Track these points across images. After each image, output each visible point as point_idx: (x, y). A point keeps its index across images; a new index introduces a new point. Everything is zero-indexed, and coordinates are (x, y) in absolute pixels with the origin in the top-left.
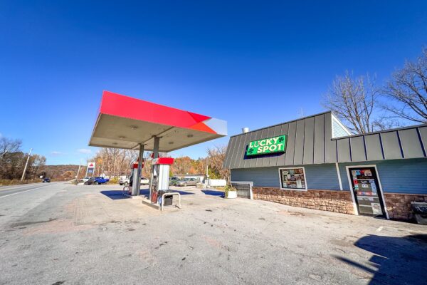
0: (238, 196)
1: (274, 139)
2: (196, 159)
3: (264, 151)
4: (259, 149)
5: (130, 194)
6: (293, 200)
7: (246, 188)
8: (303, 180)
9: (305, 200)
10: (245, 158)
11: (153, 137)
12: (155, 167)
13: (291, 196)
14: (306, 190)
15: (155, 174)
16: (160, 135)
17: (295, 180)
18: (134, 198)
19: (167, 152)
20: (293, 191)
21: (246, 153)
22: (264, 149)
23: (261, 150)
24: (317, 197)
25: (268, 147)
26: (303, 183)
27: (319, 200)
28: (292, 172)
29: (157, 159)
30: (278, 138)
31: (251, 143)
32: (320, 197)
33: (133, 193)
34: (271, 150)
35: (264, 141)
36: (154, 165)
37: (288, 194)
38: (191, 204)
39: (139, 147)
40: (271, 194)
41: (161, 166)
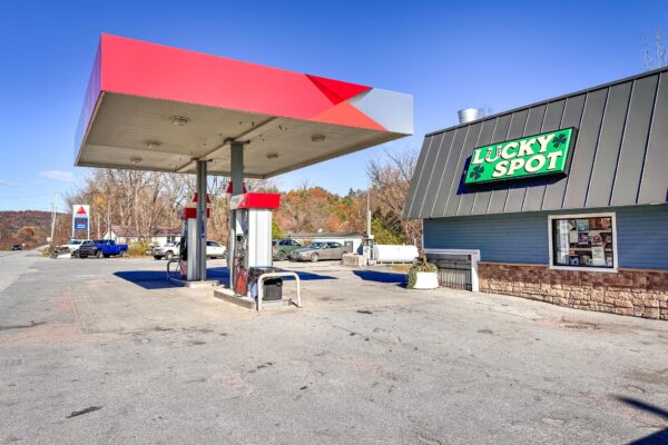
0: (441, 283)
1: (541, 139)
2: (343, 194)
3: (511, 172)
4: (498, 167)
5: (184, 278)
6: (580, 293)
7: (462, 266)
8: (609, 245)
9: (610, 295)
10: (459, 193)
11: (225, 141)
12: (239, 215)
13: (576, 284)
14: (615, 270)
15: (239, 231)
16: (245, 138)
17: (590, 245)
18: (193, 285)
19: (264, 176)
20: (581, 273)
21: (464, 177)
22: (513, 167)
23: (504, 170)
24: (642, 286)
25: (522, 161)
26: (608, 254)
27: (644, 295)
28: (582, 225)
29: (241, 197)
30: (551, 137)
31: (478, 152)
32: (648, 288)
33: (189, 276)
34: (530, 169)
35: (514, 144)
36: (234, 211)
37: (567, 279)
38: (325, 299)
39: (194, 165)
40: (526, 280)
41: (253, 214)
